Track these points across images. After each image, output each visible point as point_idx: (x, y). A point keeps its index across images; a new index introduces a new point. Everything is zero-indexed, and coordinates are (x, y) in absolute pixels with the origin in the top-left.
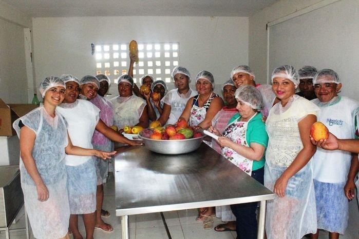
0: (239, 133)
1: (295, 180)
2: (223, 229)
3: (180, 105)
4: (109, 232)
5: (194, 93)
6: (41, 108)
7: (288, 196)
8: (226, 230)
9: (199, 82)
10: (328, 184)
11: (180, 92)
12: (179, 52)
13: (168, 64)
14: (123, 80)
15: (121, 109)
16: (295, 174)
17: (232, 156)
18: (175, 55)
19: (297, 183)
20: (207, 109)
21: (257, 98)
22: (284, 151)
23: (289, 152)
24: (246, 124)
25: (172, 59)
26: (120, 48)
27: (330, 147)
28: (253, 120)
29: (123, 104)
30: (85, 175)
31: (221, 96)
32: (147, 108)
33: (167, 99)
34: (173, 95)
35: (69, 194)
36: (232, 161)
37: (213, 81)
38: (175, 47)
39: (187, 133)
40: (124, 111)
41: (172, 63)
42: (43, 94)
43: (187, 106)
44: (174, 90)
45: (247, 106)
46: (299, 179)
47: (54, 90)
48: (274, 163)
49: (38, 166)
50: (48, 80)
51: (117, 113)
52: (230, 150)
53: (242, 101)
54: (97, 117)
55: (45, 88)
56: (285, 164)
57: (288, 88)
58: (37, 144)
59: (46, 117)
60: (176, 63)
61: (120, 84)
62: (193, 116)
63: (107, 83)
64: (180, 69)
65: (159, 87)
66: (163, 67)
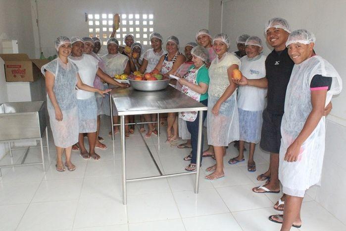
0: (192, 77)
1: (224, 105)
2: (183, 147)
3: (155, 60)
4: (104, 149)
5: (165, 52)
6: (58, 59)
7: (220, 114)
8: (186, 147)
9: (168, 44)
10: (248, 111)
11: (155, 51)
12: (154, 20)
13: (145, 30)
14: (112, 42)
15: (110, 63)
16: (225, 101)
17: (188, 91)
18: (151, 23)
19: (226, 106)
20: (173, 62)
21: (205, 54)
22: (218, 86)
23: (221, 87)
24: (197, 71)
25: (148, 26)
26: (108, 17)
27: (243, 83)
28: (201, 69)
29: (111, 59)
30: (90, 107)
31: (184, 54)
32: (129, 62)
33: (145, 55)
34: (150, 53)
35: (79, 119)
36: (188, 94)
37: (178, 43)
38: (151, 16)
39: (158, 76)
40: (112, 64)
41: (148, 30)
42: (58, 50)
43: (159, 62)
44: (150, 49)
45: (199, 59)
46: (228, 104)
47: (63, 46)
48: (212, 94)
49: (57, 98)
50: (58, 39)
51: (107, 66)
52: (187, 87)
53: (196, 55)
54: (97, 66)
55: (58, 46)
56: (219, 95)
57: (222, 47)
58: (56, 82)
59: (60, 64)
60: (151, 30)
61: (109, 45)
62: (164, 68)
63: (99, 43)
64: (155, 34)
65: (137, 48)
66: (142, 33)
